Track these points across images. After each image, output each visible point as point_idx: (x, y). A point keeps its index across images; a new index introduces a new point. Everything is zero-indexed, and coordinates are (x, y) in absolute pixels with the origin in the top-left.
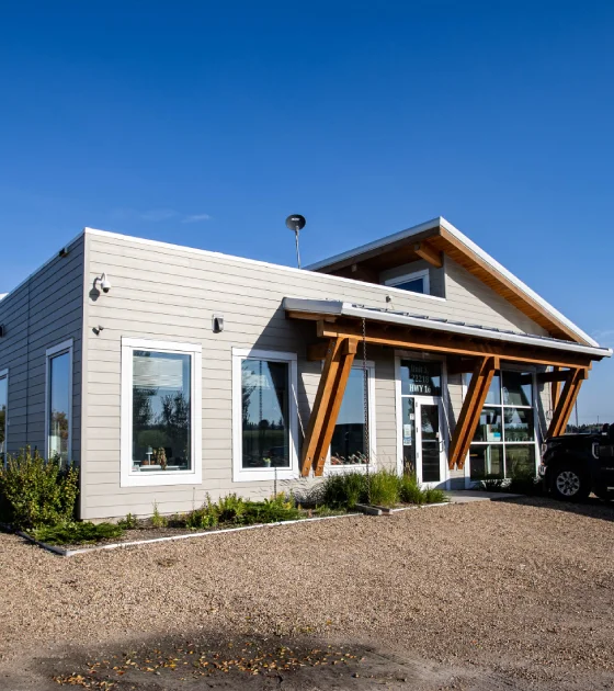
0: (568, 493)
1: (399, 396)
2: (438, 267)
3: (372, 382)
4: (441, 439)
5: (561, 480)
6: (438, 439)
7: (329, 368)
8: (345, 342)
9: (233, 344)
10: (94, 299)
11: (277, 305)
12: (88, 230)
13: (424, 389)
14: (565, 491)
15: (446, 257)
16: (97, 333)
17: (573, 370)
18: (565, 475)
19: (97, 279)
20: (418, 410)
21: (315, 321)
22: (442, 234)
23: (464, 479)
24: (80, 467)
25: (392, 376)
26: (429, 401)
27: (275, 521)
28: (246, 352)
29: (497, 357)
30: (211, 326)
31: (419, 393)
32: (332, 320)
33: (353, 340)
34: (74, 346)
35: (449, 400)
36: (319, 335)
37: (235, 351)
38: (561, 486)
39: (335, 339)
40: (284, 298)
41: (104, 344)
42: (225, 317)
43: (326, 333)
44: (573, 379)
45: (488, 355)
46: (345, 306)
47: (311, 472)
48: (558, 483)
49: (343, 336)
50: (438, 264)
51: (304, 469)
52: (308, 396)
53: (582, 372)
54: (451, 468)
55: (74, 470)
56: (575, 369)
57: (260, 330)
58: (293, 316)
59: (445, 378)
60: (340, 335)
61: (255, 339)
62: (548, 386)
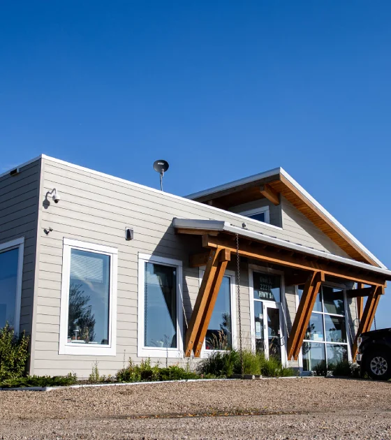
0: (380, 373)
1: (252, 299)
2: (276, 205)
3: (234, 287)
4: (281, 336)
5: (374, 364)
6: (279, 335)
7: (210, 271)
8: (222, 252)
9: (140, 250)
10: (46, 208)
11: (169, 223)
12: (44, 156)
13: (269, 296)
14: (377, 372)
15: (282, 198)
16: (47, 233)
17: (374, 287)
18: (376, 360)
19: (48, 193)
20: (265, 311)
21: (201, 236)
22: (282, 179)
23: (299, 368)
24: (30, 336)
25: (247, 284)
26: (273, 305)
27: (182, 379)
28: (148, 257)
29: (323, 272)
30: (124, 235)
31: (265, 299)
32: (215, 234)
33: (228, 251)
34: (25, 243)
35: (287, 306)
36: (204, 245)
37: (141, 255)
38: (374, 368)
39: (216, 249)
40: (174, 219)
41: (52, 242)
42: (135, 229)
43: (210, 244)
44: (374, 294)
45: (317, 270)
46: (225, 224)
47: (192, 354)
48: (372, 366)
49: (220, 247)
50: (277, 202)
51: (188, 351)
52: (190, 295)
53: (380, 288)
54: (289, 359)
55: (26, 338)
56: (375, 286)
57: (158, 241)
58: (182, 232)
59: (283, 288)
60: (219, 246)
61: (154, 248)
62: (354, 300)
